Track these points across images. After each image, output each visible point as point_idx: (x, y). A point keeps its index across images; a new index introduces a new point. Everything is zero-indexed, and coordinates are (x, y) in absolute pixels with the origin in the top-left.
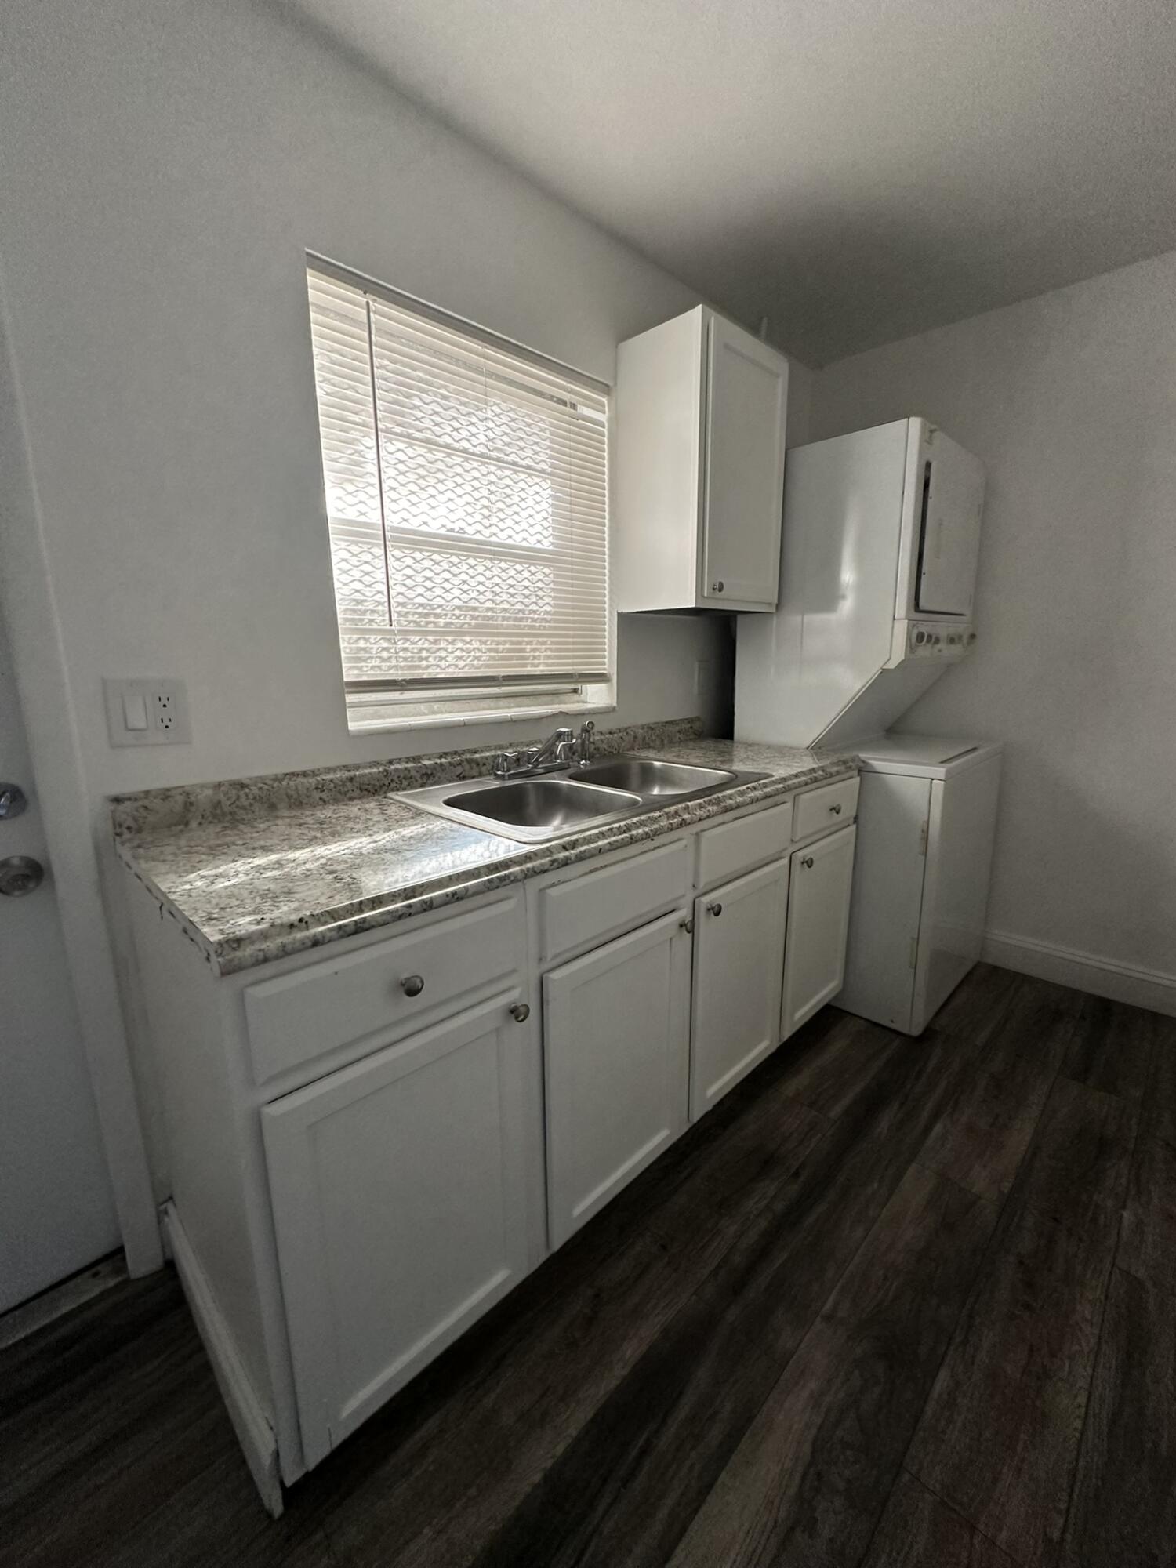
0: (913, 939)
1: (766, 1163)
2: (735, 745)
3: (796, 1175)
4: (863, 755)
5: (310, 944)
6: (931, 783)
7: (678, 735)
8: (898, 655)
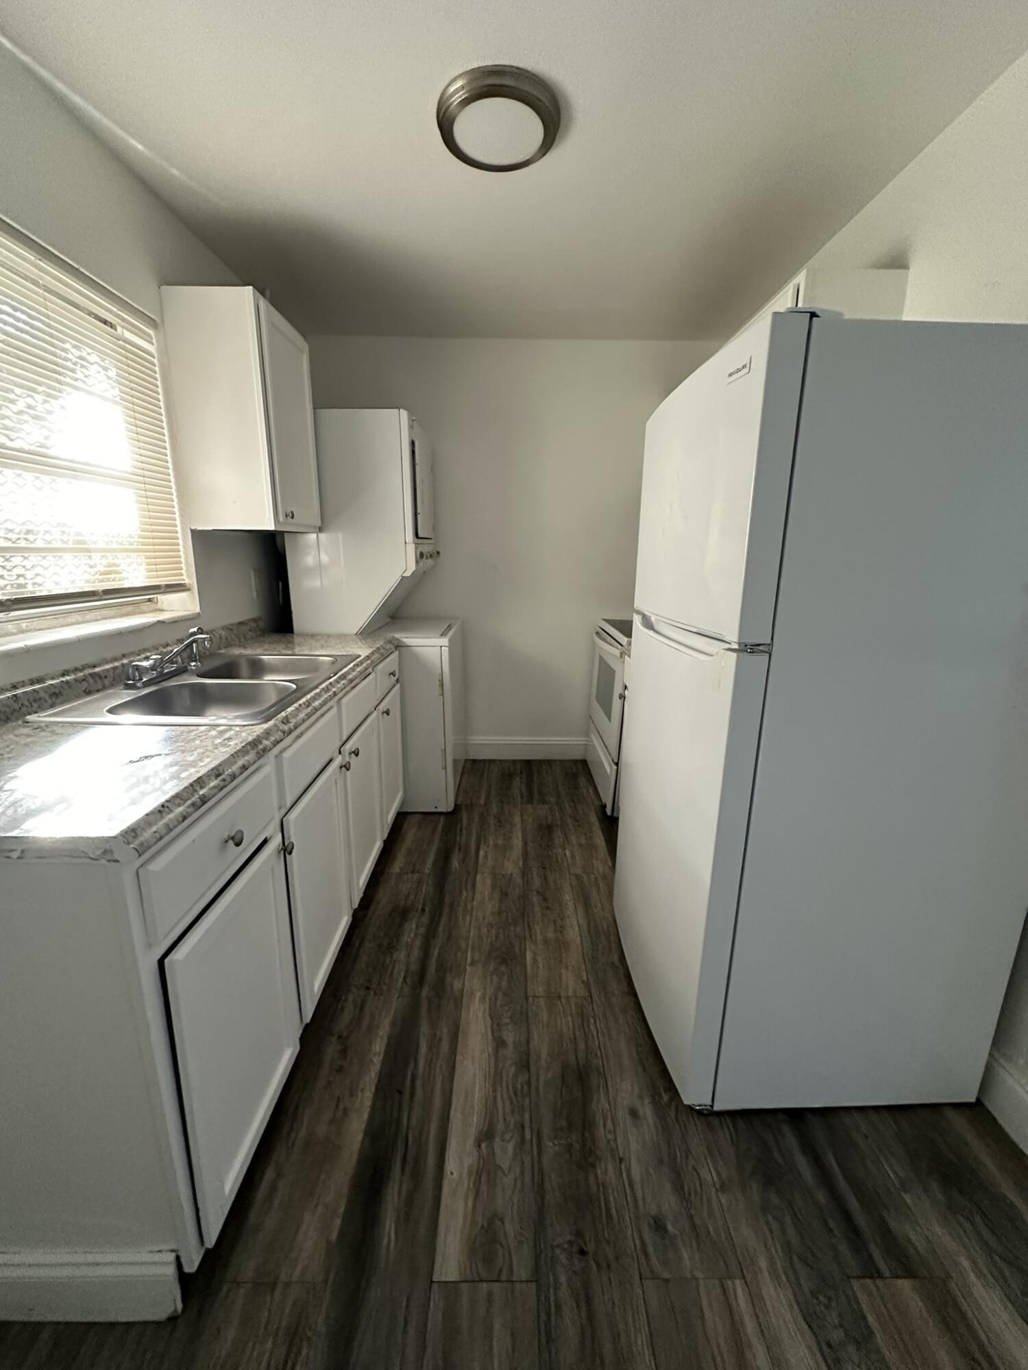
0: (442, 750)
1: (403, 914)
2: (295, 637)
3: (423, 910)
4: (397, 636)
5: (181, 819)
6: (441, 649)
7: (250, 633)
8: (412, 567)
